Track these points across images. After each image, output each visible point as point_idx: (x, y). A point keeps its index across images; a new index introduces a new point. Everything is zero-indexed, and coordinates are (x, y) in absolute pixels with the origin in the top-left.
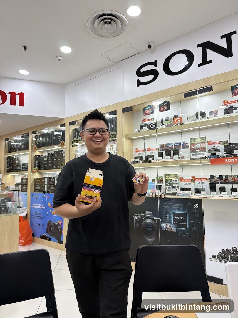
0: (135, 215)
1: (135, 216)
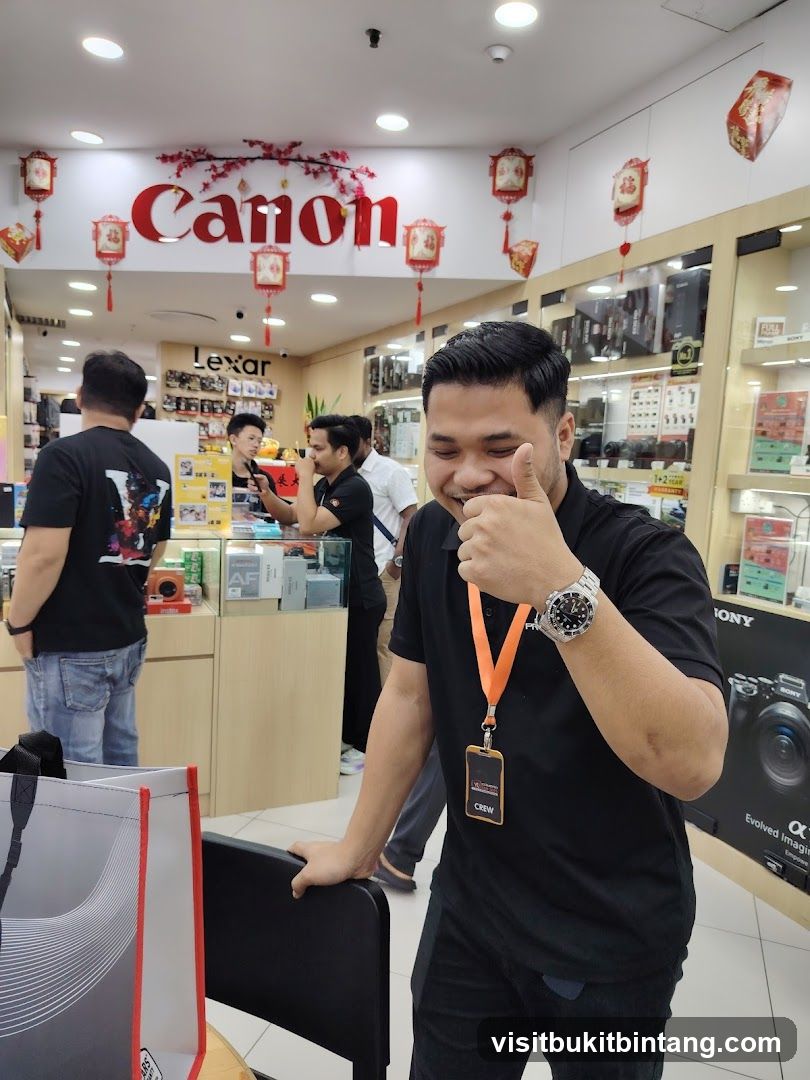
0: (737, 675)
1: (737, 678)
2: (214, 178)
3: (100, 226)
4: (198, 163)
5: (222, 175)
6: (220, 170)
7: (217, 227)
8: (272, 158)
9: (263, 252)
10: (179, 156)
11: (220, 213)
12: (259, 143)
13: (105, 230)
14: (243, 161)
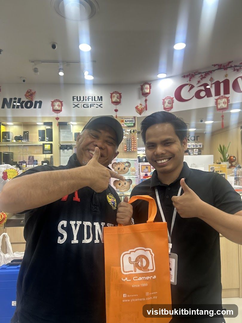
2: (201, 79)
3: (165, 100)
4: (196, 75)
5: (204, 77)
6: (204, 76)
7: (203, 94)
8: (221, 69)
9: (219, 98)
10: (190, 75)
11: (204, 89)
12: (217, 65)
13: (167, 101)
14: (211, 72)
